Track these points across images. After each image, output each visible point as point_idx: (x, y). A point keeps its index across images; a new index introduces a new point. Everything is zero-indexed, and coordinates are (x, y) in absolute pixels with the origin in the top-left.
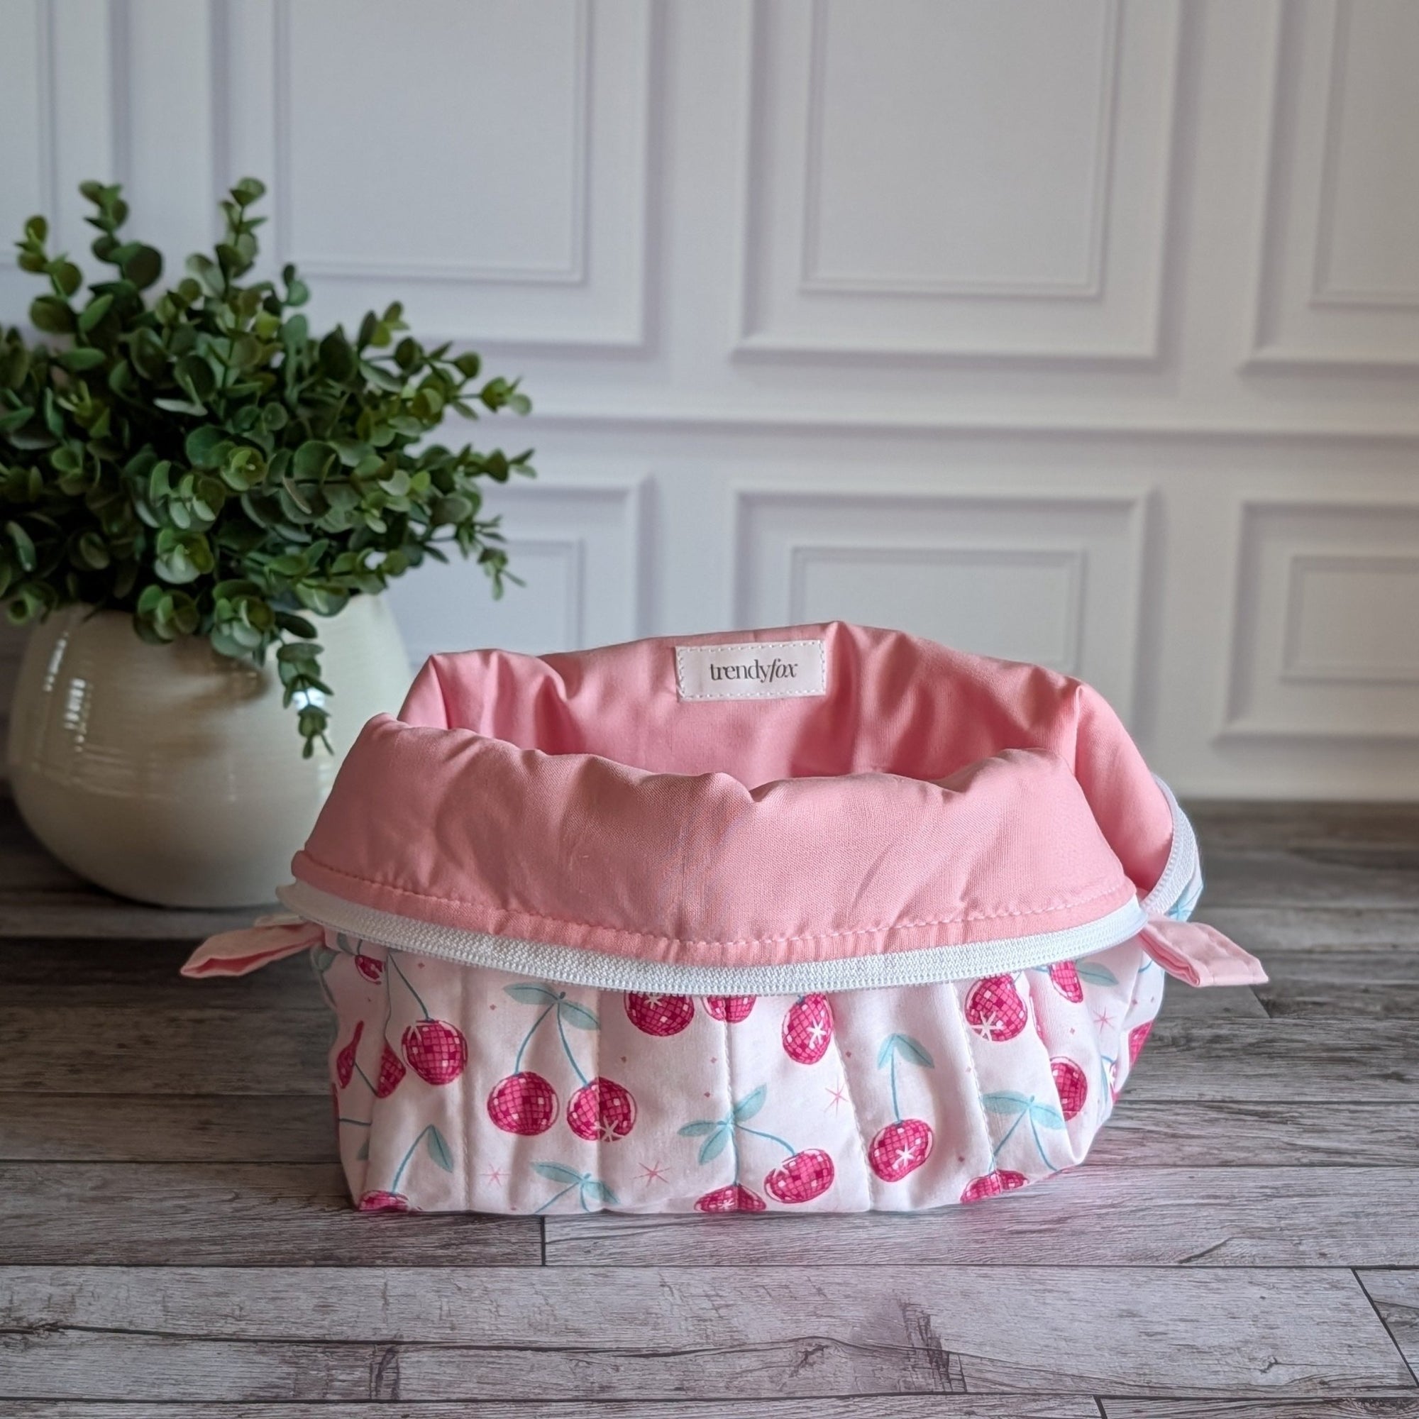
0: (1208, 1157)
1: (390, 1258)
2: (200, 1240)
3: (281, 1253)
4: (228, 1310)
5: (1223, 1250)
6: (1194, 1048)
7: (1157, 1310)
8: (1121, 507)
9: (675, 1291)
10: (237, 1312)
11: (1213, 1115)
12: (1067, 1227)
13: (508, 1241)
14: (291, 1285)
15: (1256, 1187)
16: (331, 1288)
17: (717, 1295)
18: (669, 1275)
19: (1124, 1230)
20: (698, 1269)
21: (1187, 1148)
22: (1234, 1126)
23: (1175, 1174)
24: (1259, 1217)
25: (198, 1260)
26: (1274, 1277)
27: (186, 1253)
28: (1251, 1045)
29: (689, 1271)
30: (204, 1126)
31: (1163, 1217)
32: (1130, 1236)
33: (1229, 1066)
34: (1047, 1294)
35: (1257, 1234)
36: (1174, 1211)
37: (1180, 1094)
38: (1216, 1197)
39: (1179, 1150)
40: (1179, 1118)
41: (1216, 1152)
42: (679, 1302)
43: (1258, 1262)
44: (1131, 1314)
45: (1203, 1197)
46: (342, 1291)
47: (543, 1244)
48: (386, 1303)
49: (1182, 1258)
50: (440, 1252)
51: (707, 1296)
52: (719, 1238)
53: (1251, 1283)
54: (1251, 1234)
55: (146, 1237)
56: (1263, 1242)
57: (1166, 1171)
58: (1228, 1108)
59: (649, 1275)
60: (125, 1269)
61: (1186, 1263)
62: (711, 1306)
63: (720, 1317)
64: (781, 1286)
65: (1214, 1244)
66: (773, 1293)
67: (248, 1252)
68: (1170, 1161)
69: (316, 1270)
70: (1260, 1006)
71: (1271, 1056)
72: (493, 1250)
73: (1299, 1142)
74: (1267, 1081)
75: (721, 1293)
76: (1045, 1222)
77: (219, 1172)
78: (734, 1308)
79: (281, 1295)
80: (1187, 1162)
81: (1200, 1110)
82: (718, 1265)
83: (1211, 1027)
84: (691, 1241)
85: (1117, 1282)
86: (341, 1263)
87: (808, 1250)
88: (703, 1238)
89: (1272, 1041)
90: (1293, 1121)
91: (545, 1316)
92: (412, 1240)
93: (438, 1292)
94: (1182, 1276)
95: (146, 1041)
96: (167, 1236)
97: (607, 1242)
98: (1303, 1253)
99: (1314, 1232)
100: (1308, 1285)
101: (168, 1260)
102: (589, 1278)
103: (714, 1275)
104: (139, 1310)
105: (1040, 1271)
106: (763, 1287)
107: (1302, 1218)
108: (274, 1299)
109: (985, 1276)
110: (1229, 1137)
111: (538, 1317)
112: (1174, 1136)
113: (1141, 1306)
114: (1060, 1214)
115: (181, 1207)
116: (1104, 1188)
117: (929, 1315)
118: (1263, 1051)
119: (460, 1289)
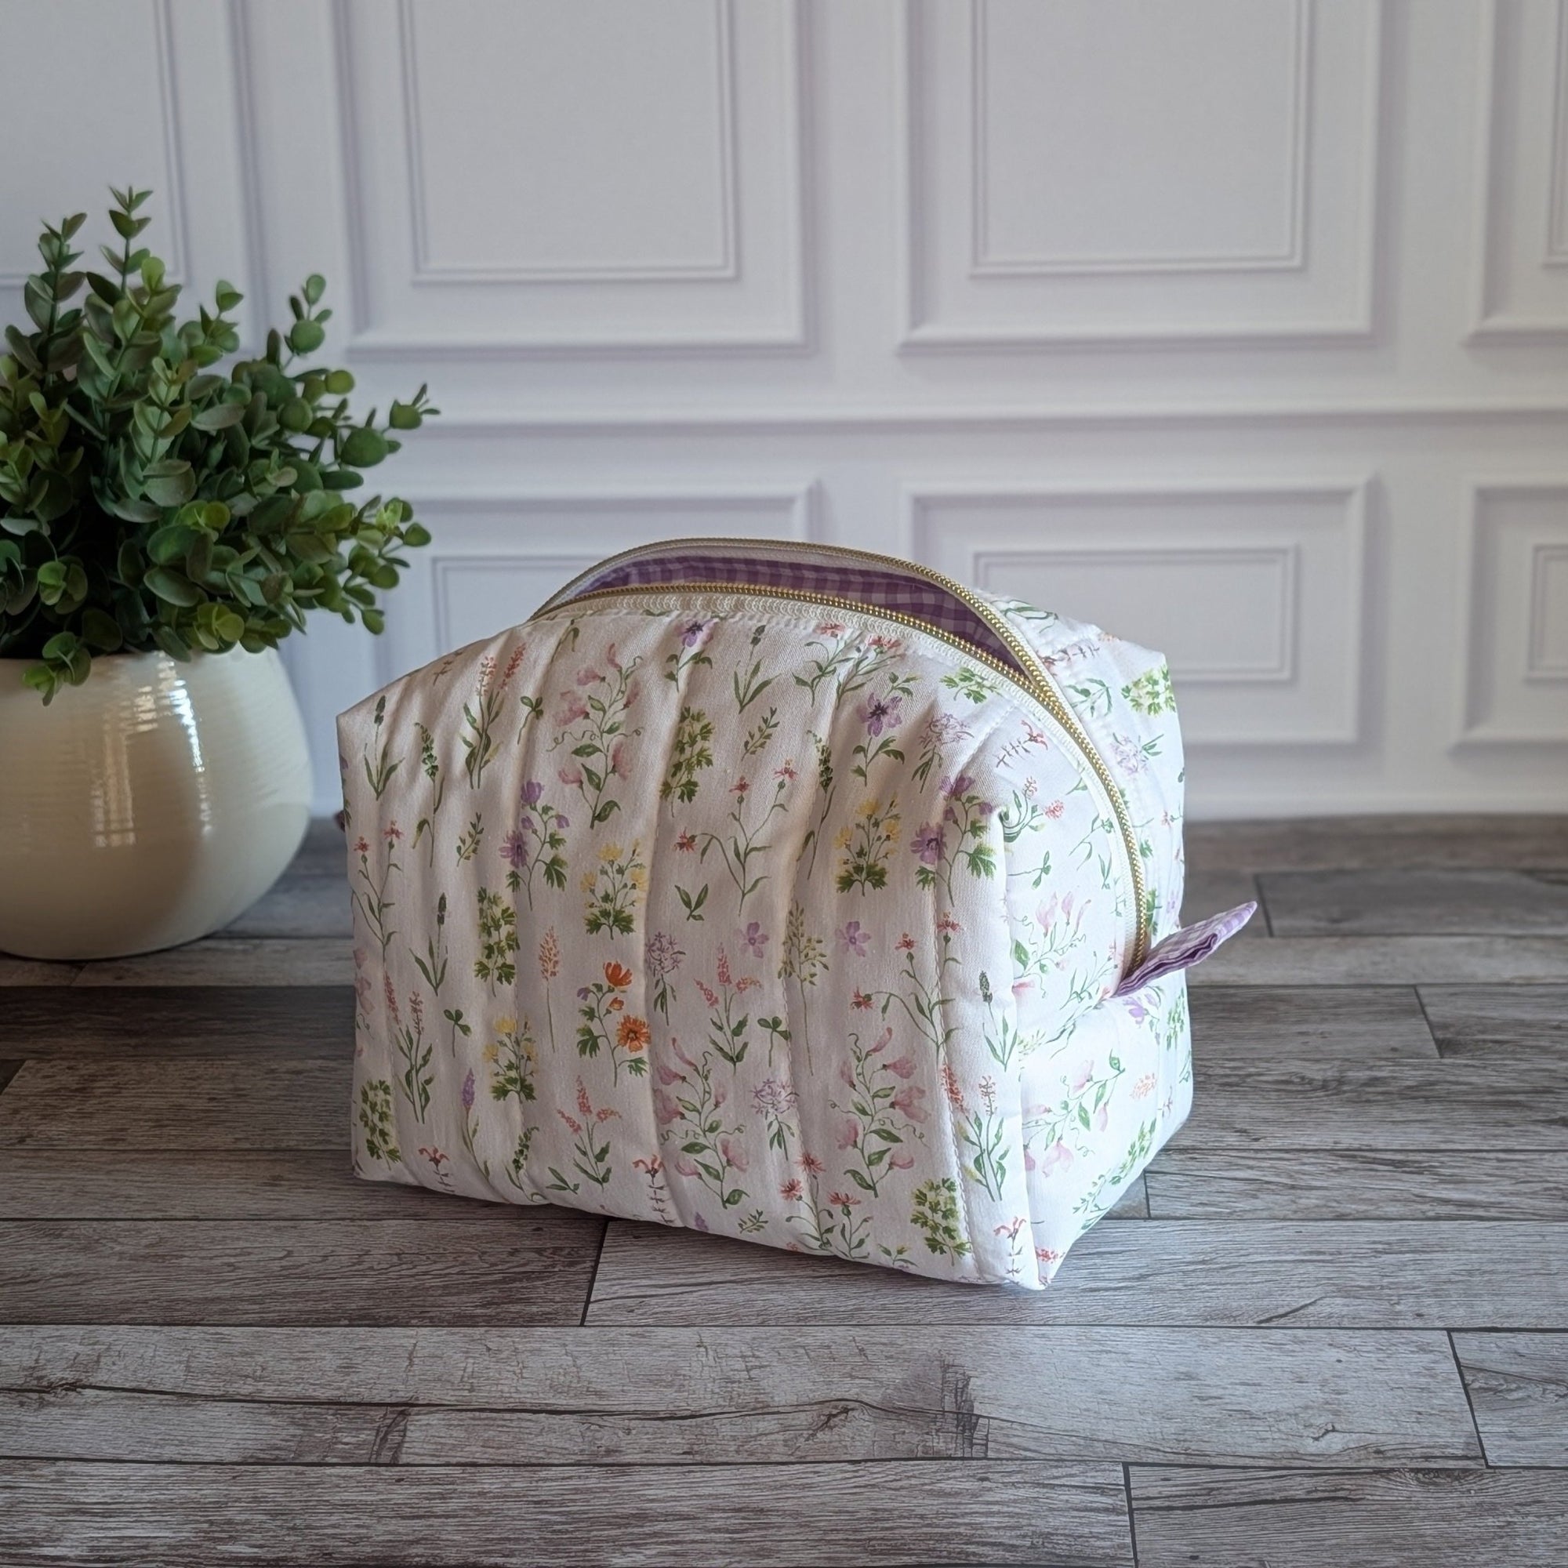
0: (1324, 1210)
1: (424, 1318)
2: (241, 1299)
3: (317, 1312)
4: (250, 1370)
5: (1311, 1308)
6: (1345, 1092)
7: (1219, 1373)
8: (1339, 497)
9: (711, 1353)
10: (258, 1373)
11: (1343, 1164)
12: (1146, 1284)
13: (552, 1300)
14: (318, 1346)
15: (1369, 1243)
16: (360, 1348)
17: (754, 1356)
18: (708, 1334)
19: (1208, 1288)
20: (739, 1329)
21: (1303, 1201)
22: (1361, 1177)
23: (1282, 1228)
24: (1360, 1274)
25: (234, 1319)
26: (1356, 1339)
27: (224, 1312)
28: (1409, 1087)
29: (730, 1330)
30: (275, 1181)
31: (1255, 1273)
32: (1211, 1294)
33: (1376, 1111)
34: (1105, 1355)
35: (1352, 1293)
36: (1271, 1267)
37: (1313, 1142)
38: (1319, 1253)
39: (1294, 1202)
40: (1306, 1168)
41: (1334, 1204)
42: (712, 1362)
43: (1346, 1323)
44: (1189, 1377)
45: (1305, 1254)
46: (369, 1351)
47: (588, 1302)
48: (411, 1364)
49: (1262, 1318)
50: (479, 1311)
51: (744, 1357)
52: (771, 1296)
53: (1330, 1345)
54: (1346, 1292)
55: (188, 1295)
56: (1359, 1301)
57: (1272, 1225)
58: (1362, 1157)
59: (687, 1335)
60: (157, 1328)
61: (1265, 1323)
62: (744, 1367)
63: (750, 1379)
64: (822, 1347)
65: (1303, 1303)
66: (812, 1354)
67: (285, 1311)
68: (1281, 1214)
69: (347, 1329)
70: (1433, 1045)
71: (1427, 1100)
72: (534, 1309)
73: (1431, 1194)
74: (1413, 1128)
75: (757, 1353)
76: (1124, 1279)
77: (277, 1229)
78: (768, 1369)
79: (305, 1355)
80: (1299, 1215)
81: (1330, 1159)
82: (762, 1325)
83: (1370, 1068)
84: (741, 1299)
85: (1185, 1343)
86: (375, 1322)
87: (861, 1309)
88: (754, 1297)
89: (1432, 1084)
90: (1431, 1170)
91: (569, 1378)
92: (454, 1299)
93: (467, 1352)
94: (1257, 1337)
95: (239, 1095)
96: (209, 1294)
97: (654, 1301)
98: (1399, 1313)
99: (1418, 1291)
100: (1393, 1348)
101: (203, 1319)
102: (626, 1338)
103: (755, 1335)
104: (161, 1369)
105: (1102, 1330)
106: (803, 1347)
107: (1409, 1276)
108: (299, 1359)
109: (1043, 1336)
110: (1355, 1188)
111: (562, 1378)
112: (1293, 1187)
113: (1202, 1369)
114: (1142, 1271)
115: (229, 1265)
116: (1199, 1243)
117: (970, 1377)
118: (1421, 1094)
119: (489, 1349)
